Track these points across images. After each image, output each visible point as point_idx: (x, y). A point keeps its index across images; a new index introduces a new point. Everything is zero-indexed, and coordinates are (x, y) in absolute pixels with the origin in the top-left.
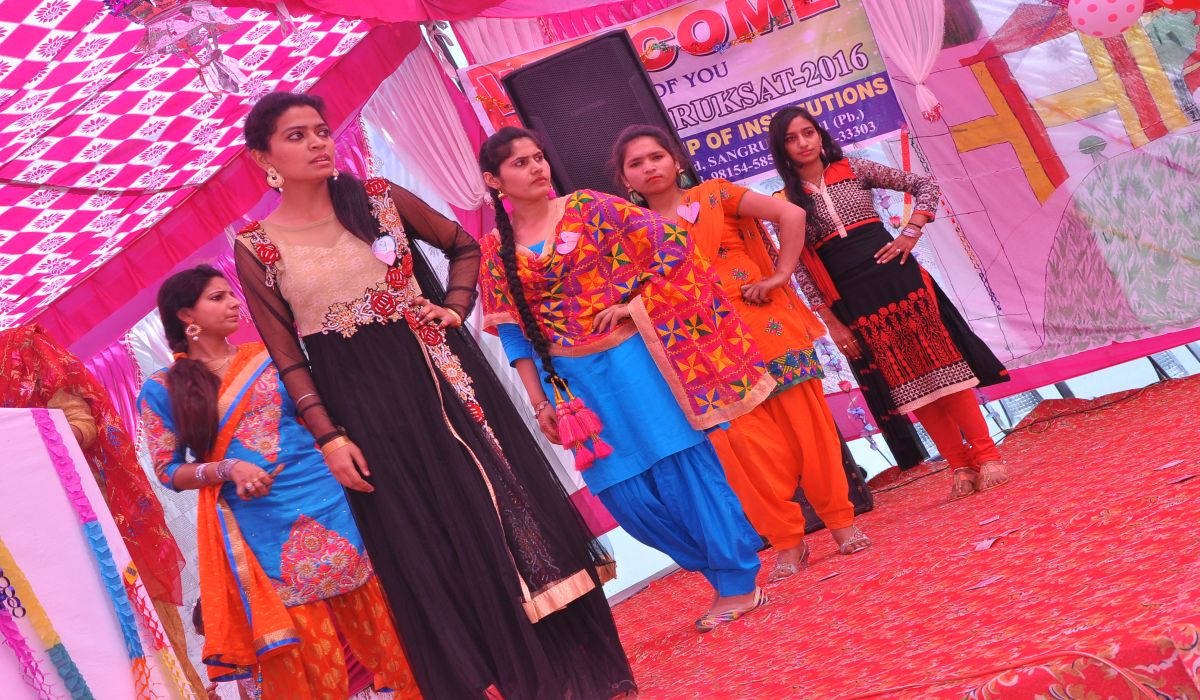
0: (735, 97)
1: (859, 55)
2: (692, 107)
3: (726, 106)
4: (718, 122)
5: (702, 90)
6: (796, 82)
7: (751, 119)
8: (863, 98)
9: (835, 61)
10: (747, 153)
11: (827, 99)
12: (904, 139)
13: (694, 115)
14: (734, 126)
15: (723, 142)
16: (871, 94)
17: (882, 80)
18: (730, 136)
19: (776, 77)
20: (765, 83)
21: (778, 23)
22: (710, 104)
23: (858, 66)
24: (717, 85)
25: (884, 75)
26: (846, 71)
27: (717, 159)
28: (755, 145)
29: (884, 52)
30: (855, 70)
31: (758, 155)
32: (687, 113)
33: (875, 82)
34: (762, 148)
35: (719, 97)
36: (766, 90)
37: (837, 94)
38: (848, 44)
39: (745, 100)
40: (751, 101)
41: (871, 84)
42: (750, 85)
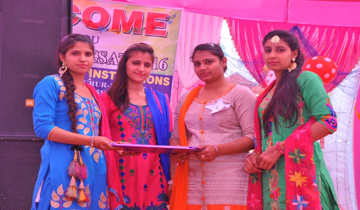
1: (164, 63)
7: (98, 69)
8: (156, 83)
16: (160, 84)
17: (168, 79)
20: (114, 56)
21: (134, 31)
23: (161, 68)
25: (171, 77)
28: (94, 82)
30: (159, 69)
33: (165, 79)
34: (96, 85)
36: (112, 59)
38: (162, 56)
39: (100, 59)
40: (102, 61)
41: (163, 79)
42: (106, 53)
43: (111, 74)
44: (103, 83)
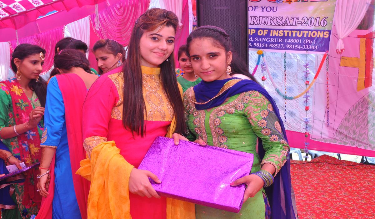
0: (275, 21)
1: (324, 21)
2: (259, 18)
3: (270, 22)
4: (265, 27)
5: (265, 14)
6: (298, 23)
7: (276, 30)
8: (318, 36)
9: (315, 20)
10: (269, 41)
11: (306, 32)
12: (325, 56)
13: (258, 21)
14: (269, 30)
15: (263, 34)
16: (322, 36)
17: (328, 33)
18: (267, 33)
19: (292, 18)
20: (287, 19)
22: (265, 20)
23: (322, 25)
24: (271, 14)
25: (330, 31)
26: (317, 25)
27: (258, 39)
28: (273, 39)
29: (334, 23)
30: (320, 26)
31: (272, 43)
32: (256, 20)
33: (325, 32)
34: (275, 41)
35: (270, 18)
36: (286, 22)
37: (310, 32)
38: (323, 15)
39: (278, 23)
40: (279, 24)
41: (324, 32)
42: (282, 18)
43: (285, 32)
44: (279, 39)
